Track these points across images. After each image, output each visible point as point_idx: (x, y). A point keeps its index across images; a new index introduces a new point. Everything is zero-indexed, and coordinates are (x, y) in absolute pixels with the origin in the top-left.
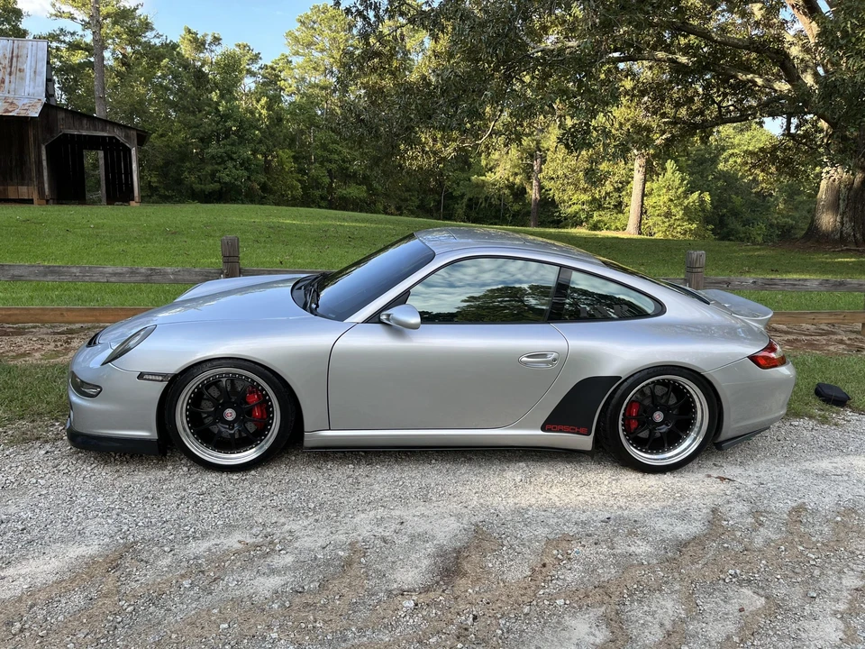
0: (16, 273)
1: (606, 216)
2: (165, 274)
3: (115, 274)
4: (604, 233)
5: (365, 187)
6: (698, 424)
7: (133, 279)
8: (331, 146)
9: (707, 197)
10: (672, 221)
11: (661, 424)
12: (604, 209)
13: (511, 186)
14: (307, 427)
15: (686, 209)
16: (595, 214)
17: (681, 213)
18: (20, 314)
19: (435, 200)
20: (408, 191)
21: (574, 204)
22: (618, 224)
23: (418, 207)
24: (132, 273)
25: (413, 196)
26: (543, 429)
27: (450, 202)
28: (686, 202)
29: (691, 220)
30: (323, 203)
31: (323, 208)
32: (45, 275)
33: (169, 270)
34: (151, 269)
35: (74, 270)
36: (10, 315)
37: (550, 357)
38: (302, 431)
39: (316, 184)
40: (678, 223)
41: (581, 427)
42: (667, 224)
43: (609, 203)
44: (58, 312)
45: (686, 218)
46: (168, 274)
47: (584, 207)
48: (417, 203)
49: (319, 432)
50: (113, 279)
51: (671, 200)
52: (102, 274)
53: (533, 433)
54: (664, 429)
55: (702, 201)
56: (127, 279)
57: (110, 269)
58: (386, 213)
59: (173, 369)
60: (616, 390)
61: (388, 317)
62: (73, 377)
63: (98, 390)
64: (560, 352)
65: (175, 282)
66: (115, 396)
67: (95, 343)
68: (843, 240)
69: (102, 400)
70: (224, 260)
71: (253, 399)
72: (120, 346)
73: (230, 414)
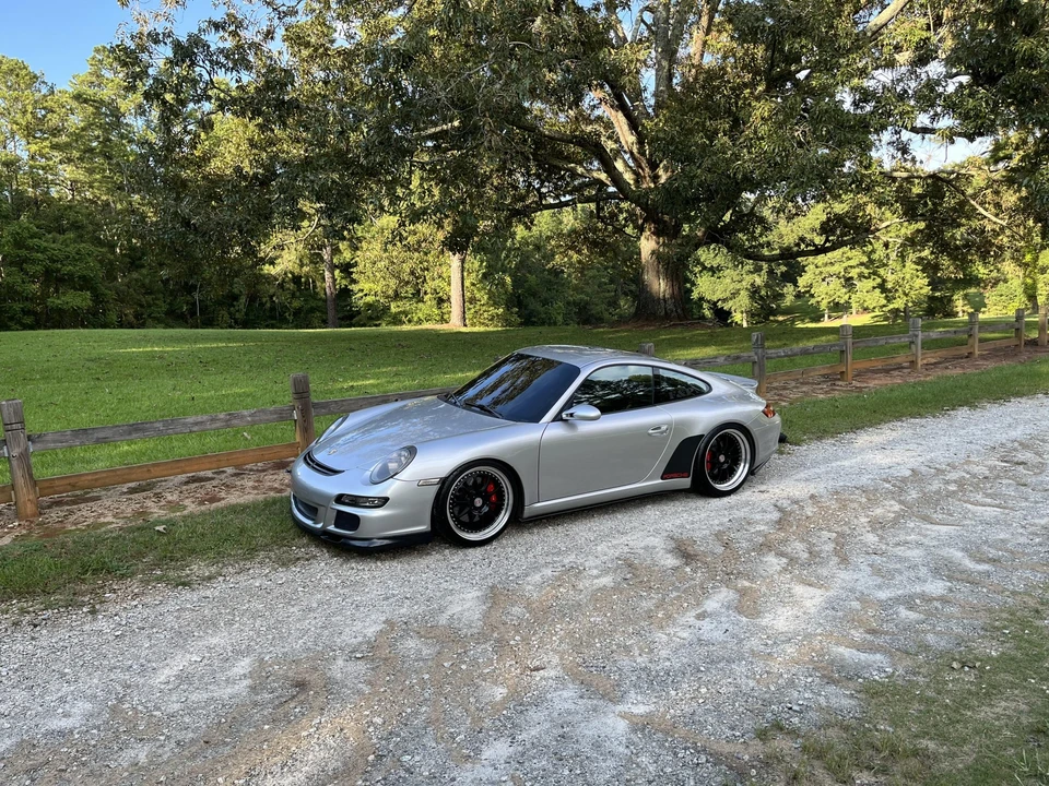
0: (101, 435)
1: (405, 305)
2: (243, 417)
3: (196, 424)
4: (406, 327)
5: (88, 293)
6: (744, 457)
7: (214, 426)
8: (30, 242)
9: (508, 279)
10: (478, 307)
11: (724, 462)
12: (402, 298)
14: (527, 502)
15: (490, 292)
16: (393, 305)
17: (486, 297)
18: (106, 478)
19: (187, 304)
20: (150, 293)
21: (366, 295)
22: (420, 315)
23: (166, 313)
25: (157, 299)
26: (662, 479)
29: (496, 305)
32: (130, 434)
33: (245, 413)
34: (230, 414)
35: (157, 425)
36: (96, 480)
37: (664, 428)
38: (523, 505)
39: (13, 291)
40: (484, 308)
42: (473, 311)
43: (407, 292)
44: (145, 469)
45: (491, 302)
46: (245, 416)
47: (378, 298)
48: (165, 307)
49: (536, 505)
50: (195, 429)
51: (473, 284)
52: (185, 424)
53: (656, 482)
54: (725, 466)
55: (504, 283)
56: (208, 427)
57: (190, 420)
58: (121, 326)
59: (444, 474)
60: (702, 444)
61: (571, 415)
62: (340, 499)
63: (384, 501)
64: (669, 424)
65: (253, 423)
66: (400, 503)
67: (336, 472)
68: (667, 316)
69: (393, 507)
70: (295, 396)
71: (491, 488)
72: (376, 467)
73: (478, 502)
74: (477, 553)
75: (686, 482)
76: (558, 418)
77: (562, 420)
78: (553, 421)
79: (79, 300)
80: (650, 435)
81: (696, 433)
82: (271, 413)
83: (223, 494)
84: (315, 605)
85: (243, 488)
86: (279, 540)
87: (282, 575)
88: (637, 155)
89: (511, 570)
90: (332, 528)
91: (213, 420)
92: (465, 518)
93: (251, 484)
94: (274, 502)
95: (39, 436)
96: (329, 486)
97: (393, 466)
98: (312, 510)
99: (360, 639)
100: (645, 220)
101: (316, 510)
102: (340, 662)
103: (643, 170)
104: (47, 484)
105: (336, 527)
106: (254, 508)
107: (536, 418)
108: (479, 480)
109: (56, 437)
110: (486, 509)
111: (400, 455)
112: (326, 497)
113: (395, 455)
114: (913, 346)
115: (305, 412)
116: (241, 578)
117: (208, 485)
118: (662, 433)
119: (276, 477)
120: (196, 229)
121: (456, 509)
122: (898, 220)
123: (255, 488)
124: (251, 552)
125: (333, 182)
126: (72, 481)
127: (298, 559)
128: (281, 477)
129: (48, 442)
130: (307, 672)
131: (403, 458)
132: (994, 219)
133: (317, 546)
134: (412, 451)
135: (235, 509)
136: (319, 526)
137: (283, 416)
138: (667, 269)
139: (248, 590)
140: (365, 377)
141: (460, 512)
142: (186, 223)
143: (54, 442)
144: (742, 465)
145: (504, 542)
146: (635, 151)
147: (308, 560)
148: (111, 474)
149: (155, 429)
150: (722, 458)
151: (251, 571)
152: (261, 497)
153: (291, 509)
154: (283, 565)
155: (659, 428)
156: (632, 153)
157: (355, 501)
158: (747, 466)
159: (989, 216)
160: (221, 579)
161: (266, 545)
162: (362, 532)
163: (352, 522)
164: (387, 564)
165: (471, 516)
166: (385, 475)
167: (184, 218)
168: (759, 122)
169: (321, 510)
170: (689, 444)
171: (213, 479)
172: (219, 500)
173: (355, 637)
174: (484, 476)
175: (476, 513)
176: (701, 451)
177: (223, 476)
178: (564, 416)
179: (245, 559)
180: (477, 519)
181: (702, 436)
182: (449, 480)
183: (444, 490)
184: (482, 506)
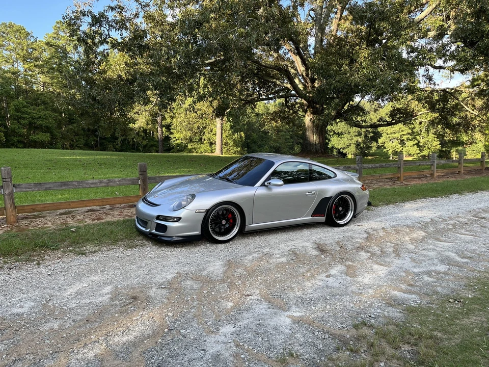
0: (48, 186)
1: (195, 145)
2: (115, 182)
3: (93, 184)
4: (194, 154)
5: (49, 134)
6: (351, 208)
7: (101, 185)
8: (23, 110)
9: (243, 135)
10: (228, 147)
11: (341, 211)
12: (193, 142)
13: (145, 131)
14: (247, 224)
15: (234, 140)
16: (189, 145)
17: (232, 142)
18: (50, 206)
19: (94, 141)
20: (78, 135)
21: (177, 140)
22: (202, 150)
23: (84, 145)
24: (100, 182)
25: (80, 138)
26: (312, 217)
27: (104, 141)
28: (234, 137)
29: (237, 146)
30: (20, 145)
31: (20, 148)
32: (61, 187)
33: (116, 180)
34: (109, 180)
36: (45, 207)
37: (313, 192)
38: (245, 225)
39: (14, 132)
40: (231, 148)
41: (321, 215)
42: (226, 149)
43: (196, 139)
44: (68, 204)
45: (235, 145)
46: (116, 181)
47: (183, 141)
48: (84, 142)
49: (251, 226)
50: (92, 186)
51: (227, 137)
52: (87, 184)
53: (308, 218)
54: (342, 212)
55: (241, 137)
56: (98, 185)
57: (90, 181)
58: (63, 149)
59: (208, 208)
60: (331, 201)
61: (270, 183)
62: (158, 218)
63: (179, 219)
64: (316, 191)
65: (120, 185)
66: (186, 220)
67: (157, 205)
68: (317, 152)
69: (183, 222)
70: (140, 173)
71: (230, 216)
72: (176, 203)
73: (224, 222)
74: (223, 246)
75: (323, 219)
76: (263, 185)
77: (265, 186)
78: (261, 186)
79: (44, 137)
80: (306, 195)
81: (329, 195)
82: (129, 180)
83: (104, 217)
84: (144, 265)
85: (113, 215)
86: (129, 237)
87: (129, 252)
88: (305, 76)
89: (238, 254)
90: (154, 231)
91: (101, 182)
92: (217, 230)
93: (117, 213)
94: (128, 221)
95: (19, 185)
96: (153, 212)
97: (184, 203)
98: (145, 223)
99: (164, 280)
100: (308, 107)
101: (147, 222)
102: (154, 289)
103: (308, 84)
104: (21, 208)
105: (156, 231)
106: (118, 223)
107: (253, 184)
108: (225, 212)
109: (27, 186)
110: (227, 225)
111: (188, 198)
112: (152, 217)
113: (185, 198)
114: (432, 167)
115: (144, 181)
116: (110, 252)
117: (97, 213)
118: (312, 194)
119: (129, 211)
120: (98, 102)
121: (214, 225)
122: (426, 111)
123: (119, 215)
124: (115, 242)
125: (163, 81)
126: (33, 207)
127: (137, 245)
128: (132, 211)
129: (22, 188)
130: (138, 293)
131: (189, 200)
132: (472, 112)
133: (146, 240)
134: (193, 196)
135: (108, 223)
136: (148, 230)
137: (134, 182)
138: (317, 130)
139: (113, 258)
140: (174, 172)
141: (215, 226)
142: (94, 99)
143: (26, 188)
144: (350, 212)
145: (236, 242)
146: (304, 74)
147: (142, 246)
148: (52, 205)
149: (73, 185)
150: (340, 209)
151: (115, 250)
152: (121, 219)
153: (135, 224)
154: (130, 247)
155: (311, 192)
156: (303, 75)
157: (166, 219)
158: (353, 212)
159: (470, 110)
160: (100, 252)
161: (123, 239)
162: (168, 233)
163: (163, 228)
164: (179, 249)
165: (220, 229)
166: (180, 207)
167: (93, 96)
168: (362, 59)
169: (149, 223)
170: (325, 201)
171: (100, 210)
172: (102, 219)
173: (162, 279)
174: (227, 210)
175: (222, 227)
176: (330, 205)
177: (104, 209)
178: (266, 184)
179: (112, 245)
180: (223, 230)
181: (332, 197)
182: (211, 210)
183: (208, 215)
184: (226, 224)
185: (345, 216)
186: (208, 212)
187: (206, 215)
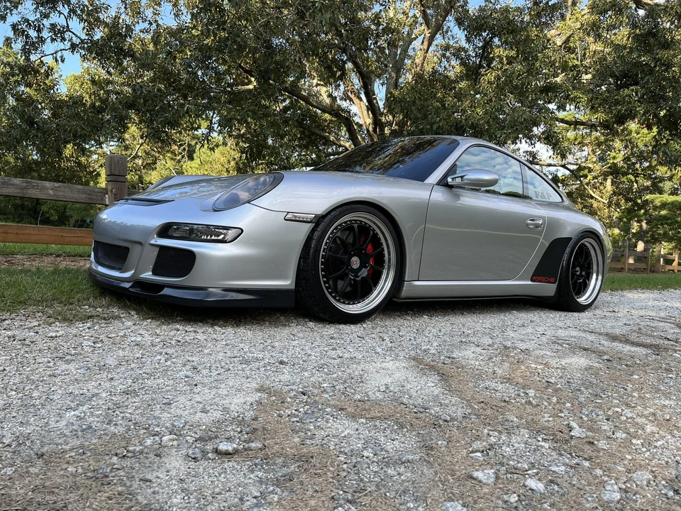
11: (580, 276)
14: (407, 276)
26: (532, 281)
33: (48, 184)
37: (539, 221)
38: (404, 280)
46: (47, 188)
49: (416, 283)
53: (526, 283)
54: (580, 280)
59: (320, 211)
61: (461, 178)
62: (165, 231)
64: (544, 219)
66: (256, 240)
67: (161, 202)
72: (221, 196)
73: (355, 262)
76: (443, 183)
77: (447, 185)
78: (437, 184)
80: (528, 225)
81: (566, 234)
88: (372, 132)
90: (148, 275)
97: (245, 195)
98: (118, 254)
101: (127, 250)
105: (155, 273)
107: (421, 177)
110: (364, 273)
111: (257, 184)
112: (147, 232)
115: (118, 197)
118: (537, 225)
131: (260, 187)
132: (600, 199)
134: (277, 176)
136: (129, 275)
137: (92, 198)
146: (371, 129)
151: (7, 322)
154: (65, 320)
155: (535, 220)
157: (191, 233)
159: (596, 197)
162: (196, 277)
163: (183, 262)
166: (234, 203)
169: (135, 252)
170: (559, 245)
178: (449, 180)
181: (570, 239)
182: (327, 220)
183: (317, 234)
184: (359, 269)
185: (585, 286)
186: (319, 221)
187: (313, 231)
